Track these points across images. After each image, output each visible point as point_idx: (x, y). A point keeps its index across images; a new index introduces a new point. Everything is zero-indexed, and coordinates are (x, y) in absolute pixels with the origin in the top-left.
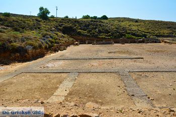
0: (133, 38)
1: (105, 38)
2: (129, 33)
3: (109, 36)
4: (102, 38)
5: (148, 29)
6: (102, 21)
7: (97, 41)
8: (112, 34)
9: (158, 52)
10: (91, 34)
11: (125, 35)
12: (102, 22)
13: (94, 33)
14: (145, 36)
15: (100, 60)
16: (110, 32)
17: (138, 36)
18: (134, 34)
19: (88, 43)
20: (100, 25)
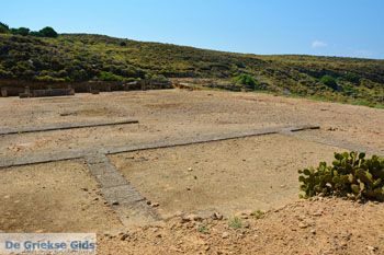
0: (116, 80)
1: (51, 82)
2: (107, 70)
3: (62, 75)
4: (45, 81)
5: (147, 61)
6: (43, 40)
7: (32, 88)
8: (70, 72)
9: (168, 106)
10: (14, 71)
11: (98, 74)
12: (43, 44)
13: (22, 70)
14: (141, 75)
15: (41, 134)
16: (63, 67)
17: (127, 75)
18: (118, 72)
19: (9, 95)
20: (38, 50)
